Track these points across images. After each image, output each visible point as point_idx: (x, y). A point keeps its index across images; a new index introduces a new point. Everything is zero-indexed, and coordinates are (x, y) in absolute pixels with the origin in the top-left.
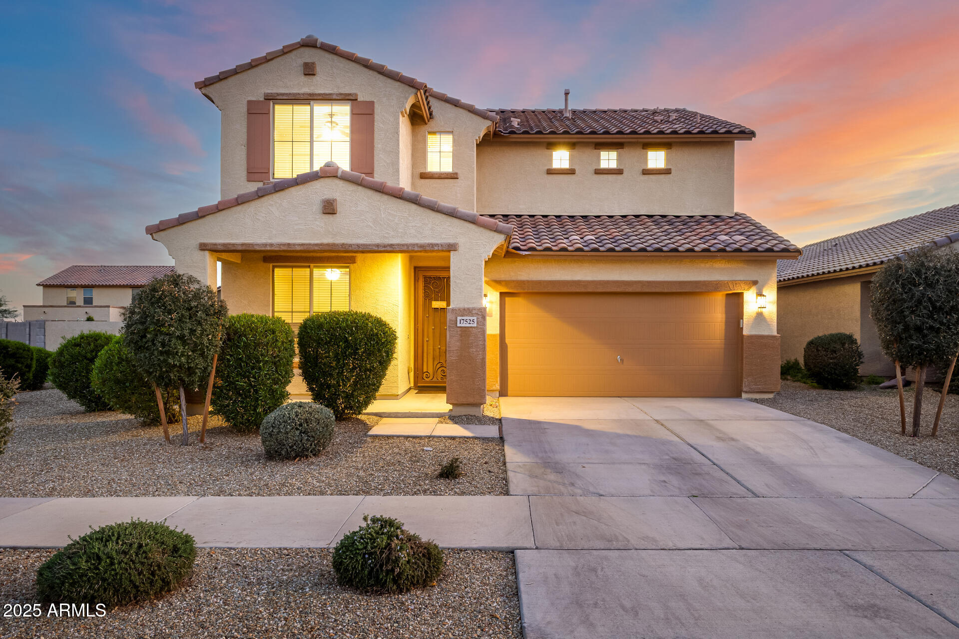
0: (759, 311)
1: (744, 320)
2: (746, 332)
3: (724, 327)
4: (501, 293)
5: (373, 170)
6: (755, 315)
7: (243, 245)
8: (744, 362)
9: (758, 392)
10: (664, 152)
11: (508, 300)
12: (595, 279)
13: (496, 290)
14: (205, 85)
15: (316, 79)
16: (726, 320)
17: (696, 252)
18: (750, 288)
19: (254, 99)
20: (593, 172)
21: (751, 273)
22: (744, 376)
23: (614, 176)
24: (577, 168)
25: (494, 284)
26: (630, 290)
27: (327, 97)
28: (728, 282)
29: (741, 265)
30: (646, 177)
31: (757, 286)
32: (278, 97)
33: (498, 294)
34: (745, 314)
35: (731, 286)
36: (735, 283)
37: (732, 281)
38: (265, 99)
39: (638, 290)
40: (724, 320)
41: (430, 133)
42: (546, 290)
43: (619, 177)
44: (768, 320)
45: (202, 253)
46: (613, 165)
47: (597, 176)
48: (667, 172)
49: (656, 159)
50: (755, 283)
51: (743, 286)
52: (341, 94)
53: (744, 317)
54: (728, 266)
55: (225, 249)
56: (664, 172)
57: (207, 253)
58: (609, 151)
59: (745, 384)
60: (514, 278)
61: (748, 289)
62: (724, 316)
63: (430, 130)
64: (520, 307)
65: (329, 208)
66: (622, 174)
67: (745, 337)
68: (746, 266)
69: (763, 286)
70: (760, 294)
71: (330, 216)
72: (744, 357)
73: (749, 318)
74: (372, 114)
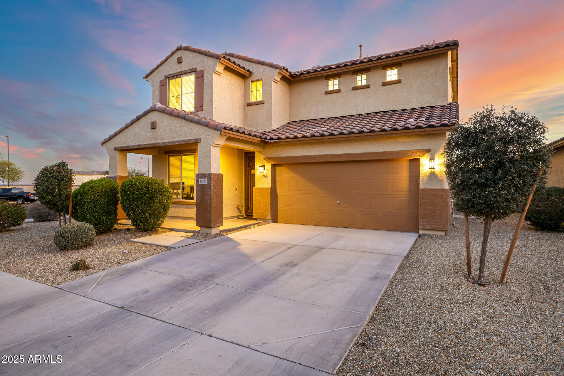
0: (432, 171)
1: (420, 178)
2: (421, 187)
3: (408, 183)
4: (272, 165)
5: (203, 105)
6: (429, 174)
7: (126, 147)
8: (419, 208)
9: (430, 230)
10: (397, 69)
11: (278, 168)
12: (321, 154)
13: (269, 163)
14: (147, 76)
15: (183, 64)
16: (409, 178)
17: (387, 131)
18: (424, 154)
19: (162, 79)
20: (352, 89)
21: (425, 144)
22: (420, 218)
23: (364, 90)
24: (341, 88)
25: (267, 159)
26: (341, 159)
27: (185, 72)
28: (407, 151)
29: (417, 139)
30: (385, 87)
31: (430, 153)
32: (169, 76)
33: (270, 165)
34: (421, 174)
35: (409, 154)
36: (412, 151)
37: (410, 151)
38: (166, 78)
39: (346, 159)
40: (408, 178)
41: (252, 82)
42: (293, 162)
43: (368, 90)
44: (440, 178)
45: (116, 151)
46: (364, 83)
47: (354, 91)
48: (398, 82)
49: (392, 75)
50: (428, 151)
51: (418, 153)
52: (190, 69)
53: (420, 176)
54: (408, 140)
55: (121, 149)
56: (396, 82)
57: (117, 152)
58: (361, 75)
59: (420, 223)
60: (278, 156)
61: (422, 156)
62: (408, 175)
63: (252, 80)
64: (283, 173)
65: (154, 126)
66: (369, 87)
67: (420, 190)
68: (421, 139)
69: (435, 153)
70: (432, 159)
71: (154, 129)
72: (420, 204)
73: (424, 176)
74: (202, 76)
